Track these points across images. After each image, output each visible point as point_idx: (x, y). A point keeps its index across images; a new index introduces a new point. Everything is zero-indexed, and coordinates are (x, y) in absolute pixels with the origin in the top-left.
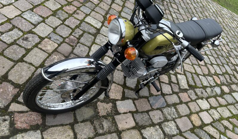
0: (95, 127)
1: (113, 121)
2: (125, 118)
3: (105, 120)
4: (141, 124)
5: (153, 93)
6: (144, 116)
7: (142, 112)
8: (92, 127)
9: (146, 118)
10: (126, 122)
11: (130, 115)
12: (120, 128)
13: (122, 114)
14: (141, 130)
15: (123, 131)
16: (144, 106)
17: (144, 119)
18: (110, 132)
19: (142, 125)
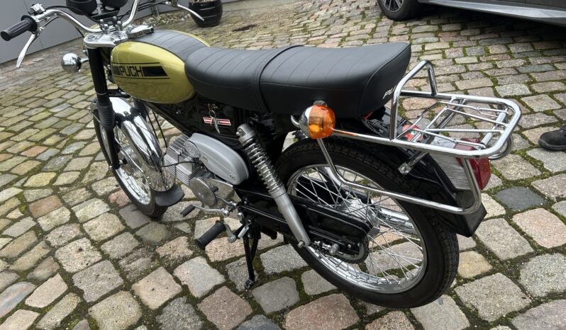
0: (131, 253)
1: (151, 268)
2: (164, 283)
3: (149, 259)
4: (161, 321)
5: (287, 320)
6: (189, 320)
7: (199, 313)
8: (129, 251)
9: (186, 326)
10: (153, 289)
11: (177, 289)
12: (138, 285)
13: (170, 276)
14: (145, 324)
15: (133, 293)
16: (220, 310)
17: (180, 323)
18: (123, 275)
19: (161, 324)
